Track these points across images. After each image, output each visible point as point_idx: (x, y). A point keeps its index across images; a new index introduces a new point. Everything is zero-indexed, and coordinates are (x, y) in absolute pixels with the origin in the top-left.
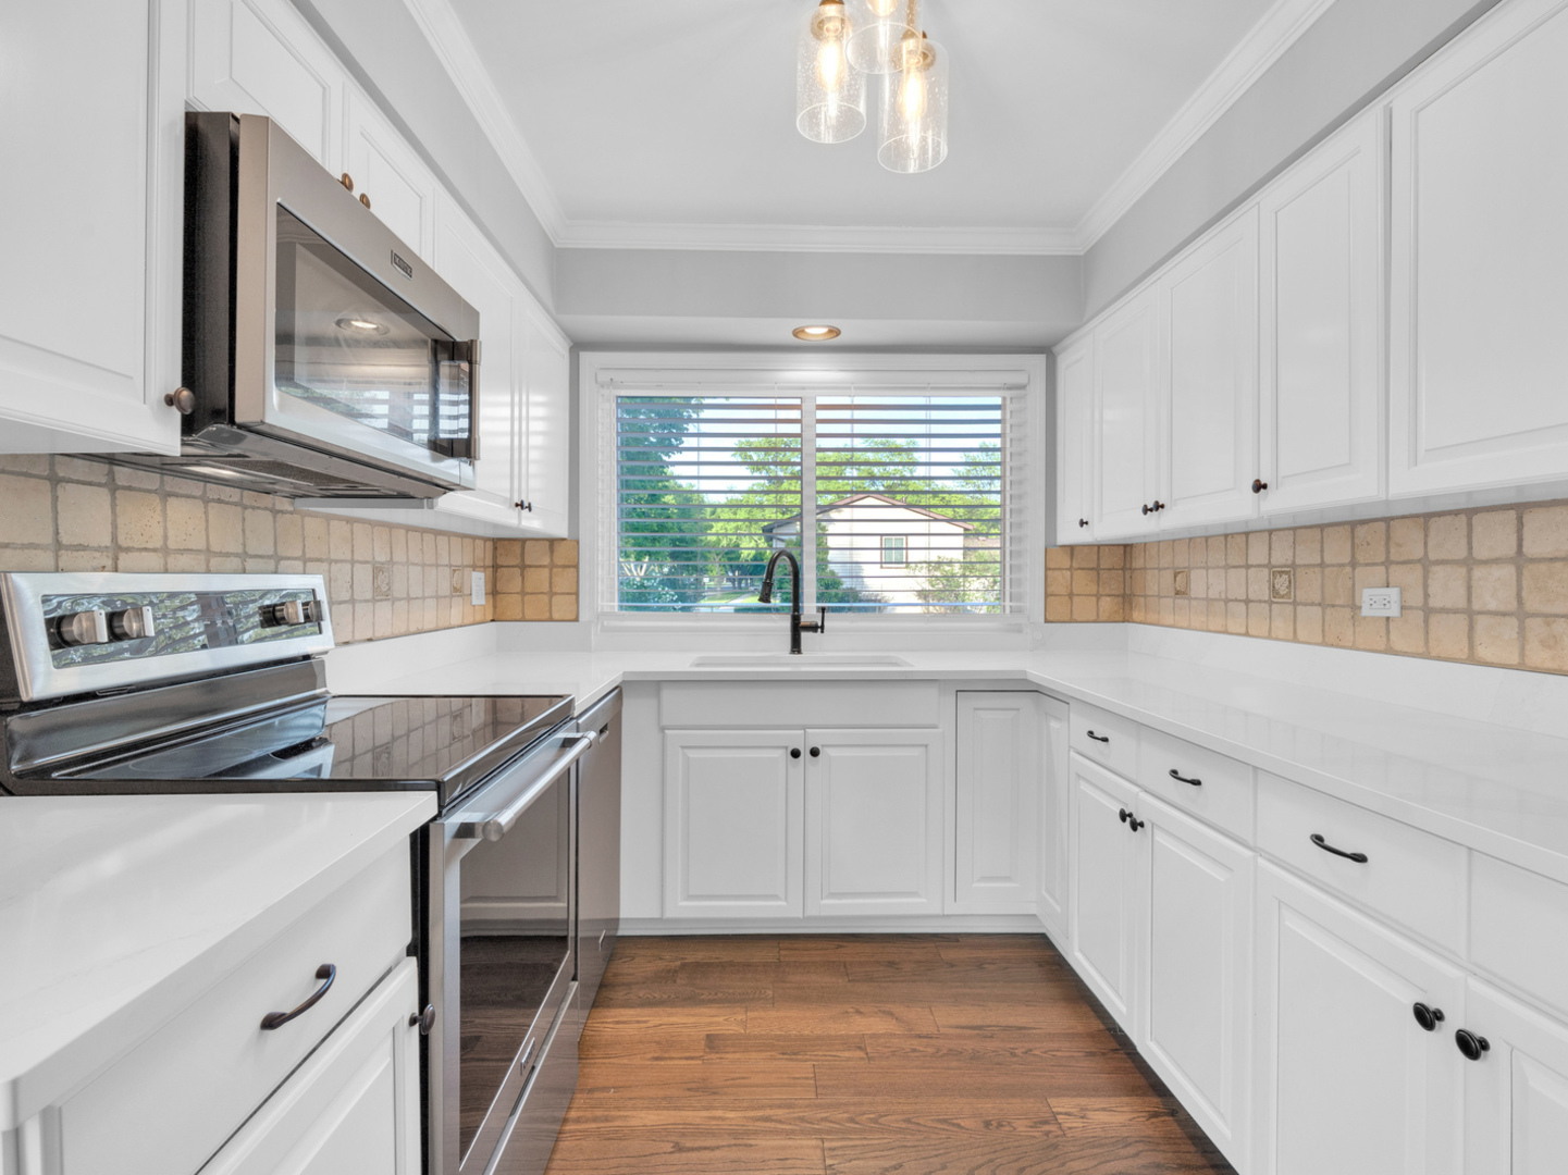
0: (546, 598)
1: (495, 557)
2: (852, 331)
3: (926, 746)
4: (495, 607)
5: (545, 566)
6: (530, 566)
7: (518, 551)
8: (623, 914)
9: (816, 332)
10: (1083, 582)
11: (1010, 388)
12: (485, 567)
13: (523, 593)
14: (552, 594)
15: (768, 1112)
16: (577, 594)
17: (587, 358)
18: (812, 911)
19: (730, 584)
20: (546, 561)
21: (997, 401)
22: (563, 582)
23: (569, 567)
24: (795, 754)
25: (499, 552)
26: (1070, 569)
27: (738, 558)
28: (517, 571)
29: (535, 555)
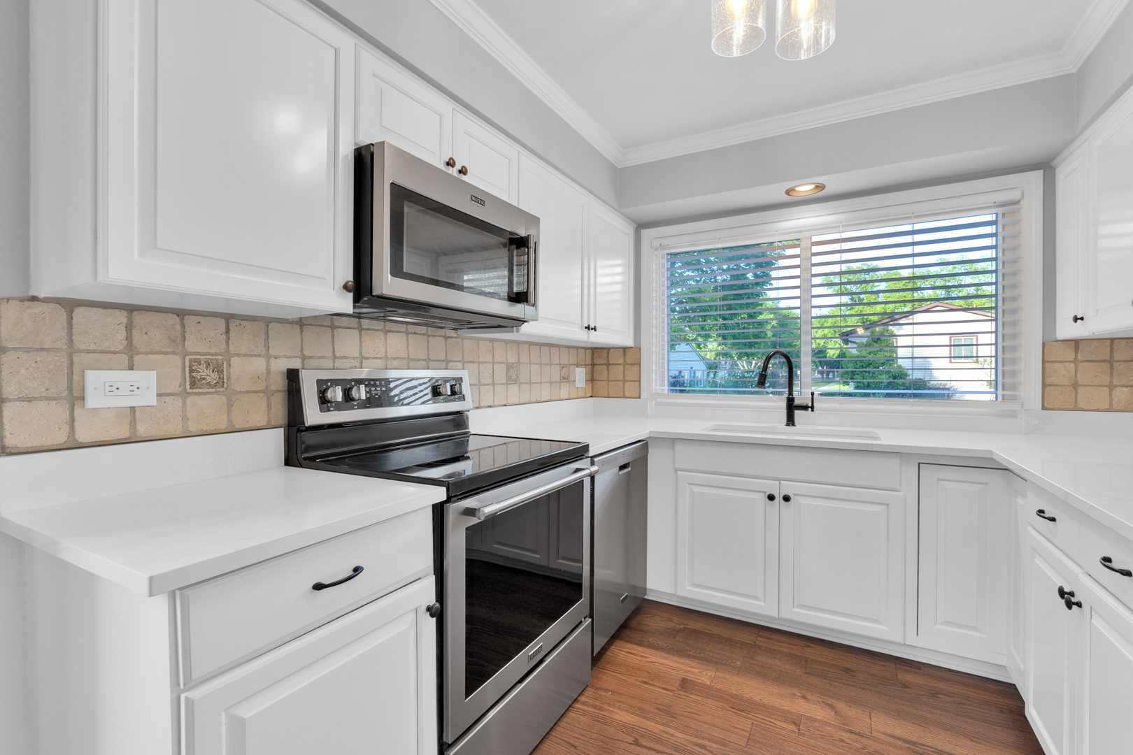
0: (621, 384)
1: (593, 359)
2: (834, 183)
3: (887, 505)
4: (593, 389)
5: (620, 364)
6: (612, 364)
7: (606, 355)
8: (649, 586)
9: (805, 189)
10: (1088, 373)
11: (1003, 205)
12: (585, 365)
13: (608, 381)
14: (625, 381)
15: (706, 743)
16: (640, 381)
17: (647, 234)
19: (820, 376)
20: (621, 361)
21: (988, 218)
22: (631, 375)
23: (635, 364)
24: (771, 498)
25: (595, 356)
26: (1075, 361)
27: (826, 357)
28: (605, 367)
29: (616, 358)
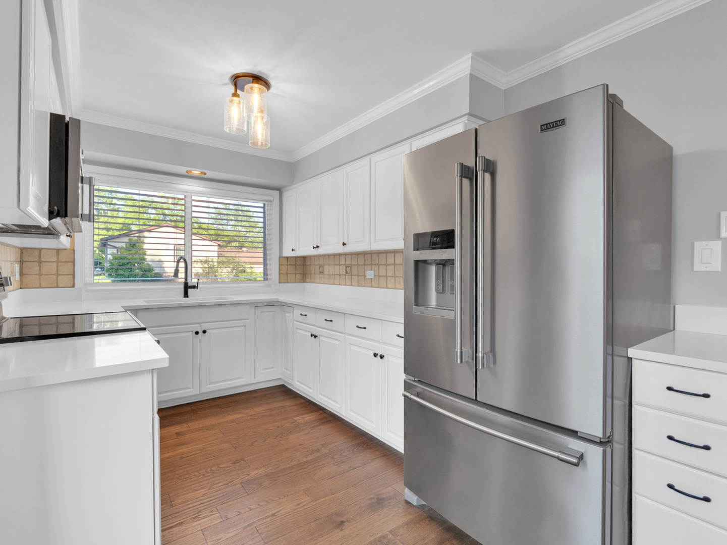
0: (54, 277)
1: (22, 257)
3: (245, 326)
4: (22, 282)
5: (54, 262)
6: (45, 262)
7: (37, 254)
9: (196, 172)
11: (267, 201)
12: (18, 262)
13: (40, 274)
14: (58, 275)
16: (73, 275)
18: (203, 391)
20: (55, 259)
22: (65, 269)
23: (68, 262)
24: (196, 333)
25: (24, 254)
28: (36, 264)
29: (48, 257)
